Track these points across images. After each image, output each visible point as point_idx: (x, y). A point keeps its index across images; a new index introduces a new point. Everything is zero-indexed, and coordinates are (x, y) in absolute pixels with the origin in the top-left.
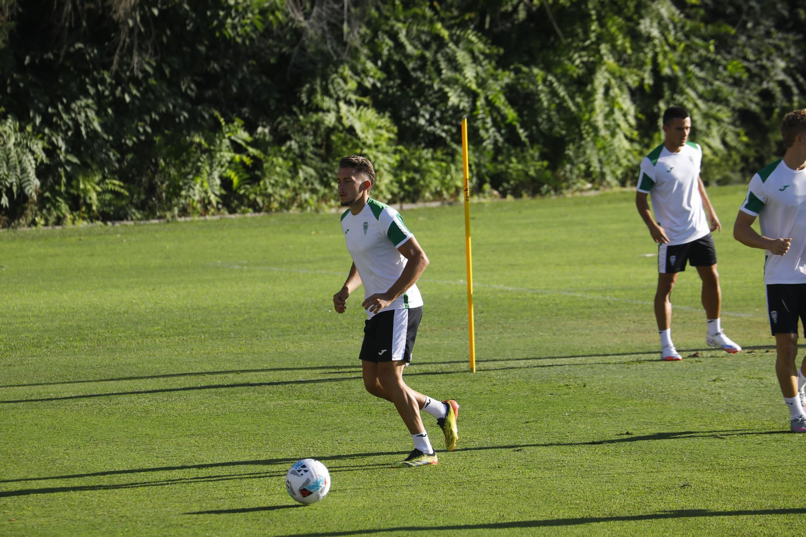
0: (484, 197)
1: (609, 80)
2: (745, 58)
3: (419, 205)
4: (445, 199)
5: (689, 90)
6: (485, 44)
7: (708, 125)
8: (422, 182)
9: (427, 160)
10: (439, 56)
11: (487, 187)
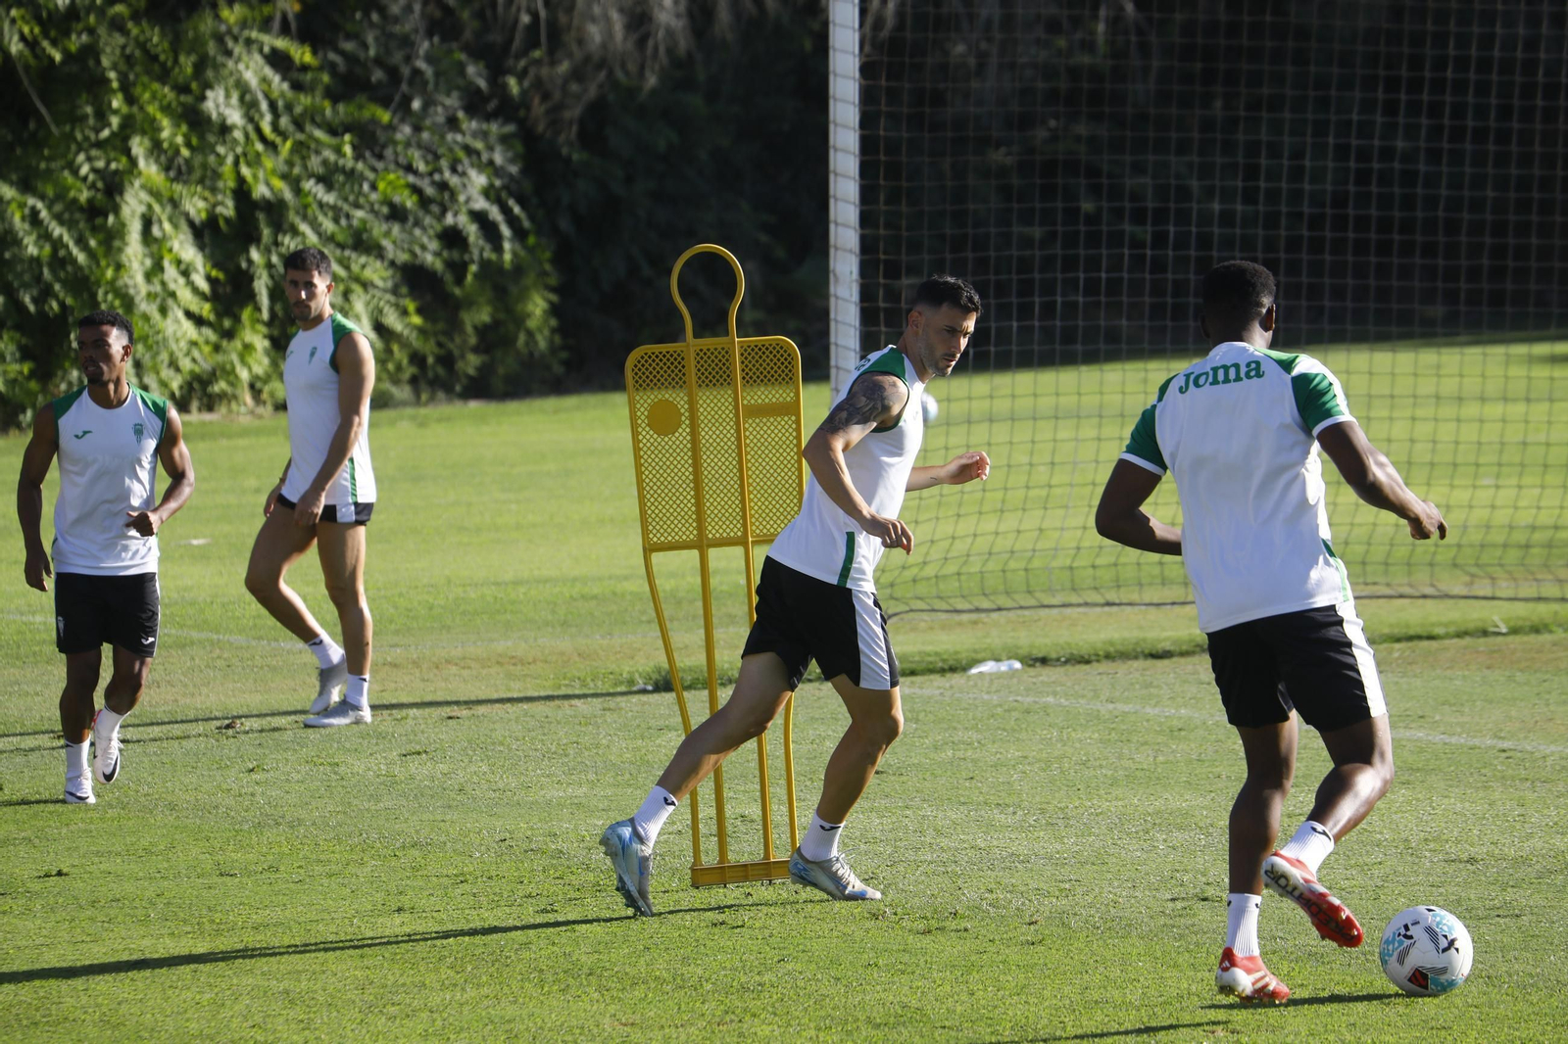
1: (150, 207)
2: (409, 168)
5: (304, 228)
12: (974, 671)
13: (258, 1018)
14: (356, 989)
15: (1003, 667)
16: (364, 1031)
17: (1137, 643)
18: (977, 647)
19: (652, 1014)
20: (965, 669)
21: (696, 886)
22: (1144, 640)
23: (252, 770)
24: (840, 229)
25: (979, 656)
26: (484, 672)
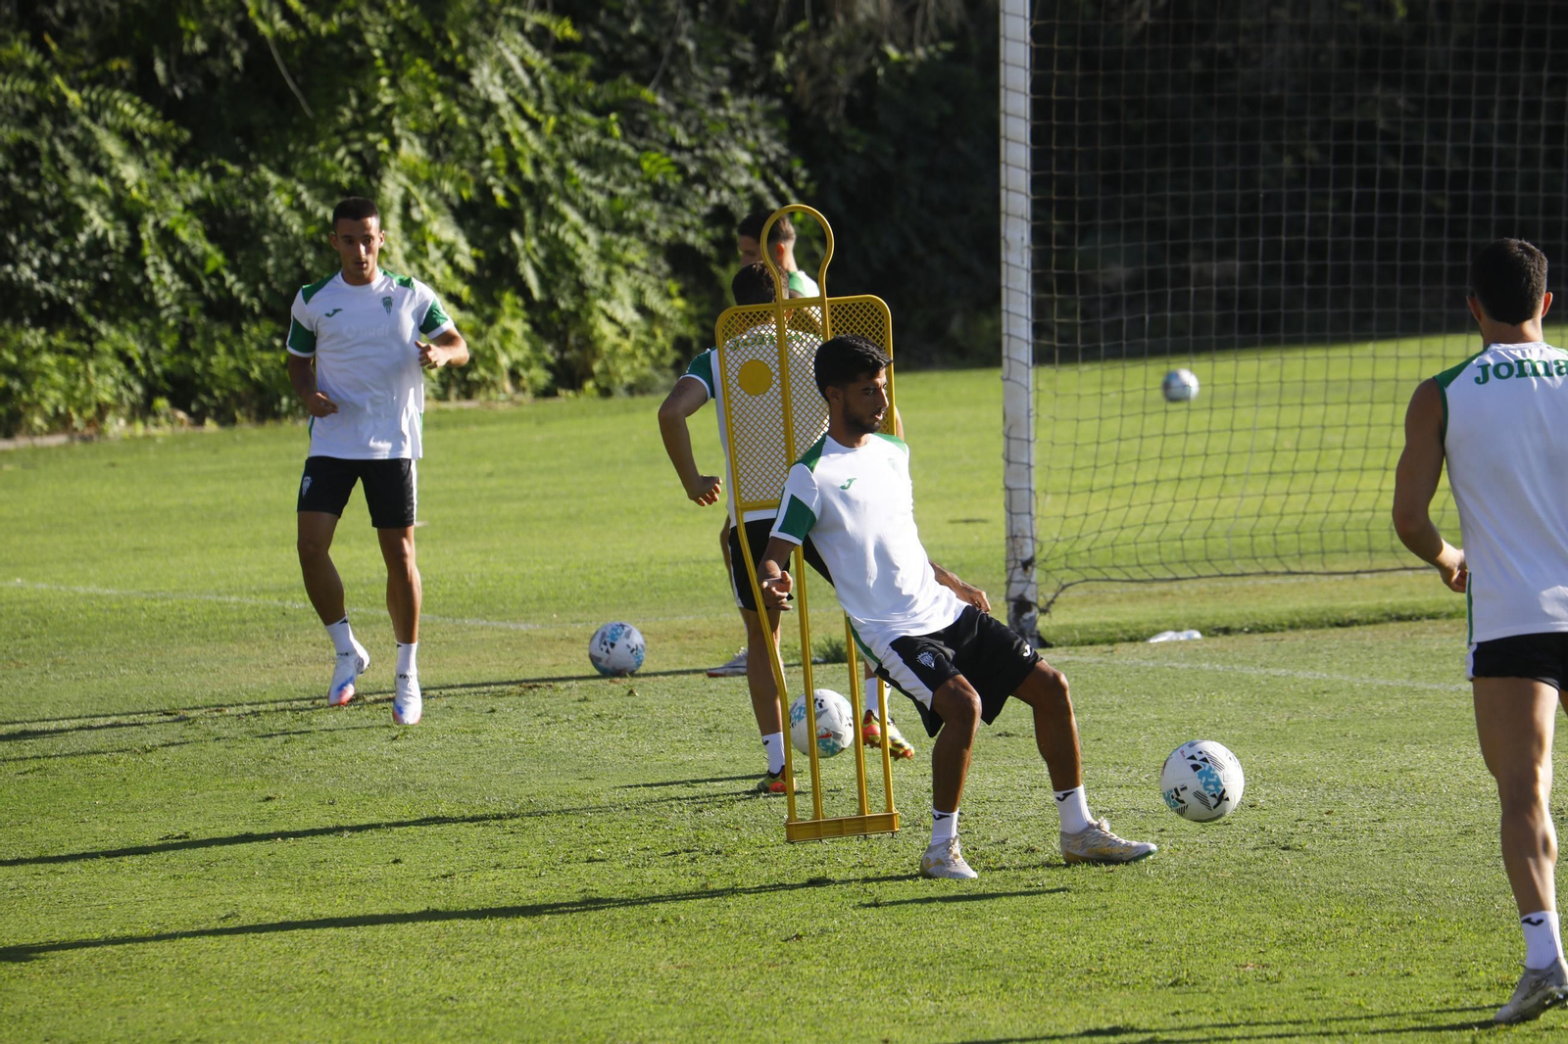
0: (157, 425)
1: (407, 190)
2: (674, 146)
3: (21, 442)
4: (76, 430)
5: (566, 209)
6: (152, 117)
7: (608, 277)
8: (25, 397)
9: (37, 352)
10: (57, 141)
11: (162, 403)
12: (1152, 641)
13: (328, 966)
14: (432, 938)
15: (1183, 636)
16: (426, 975)
17: (1324, 613)
18: (1159, 618)
19: (708, 957)
20: (1144, 639)
21: (790, 840)
22: (1332, 610)
23: (395, 739)
24: (1011, 195)
25: (1161, 627)
26: (659, 646)
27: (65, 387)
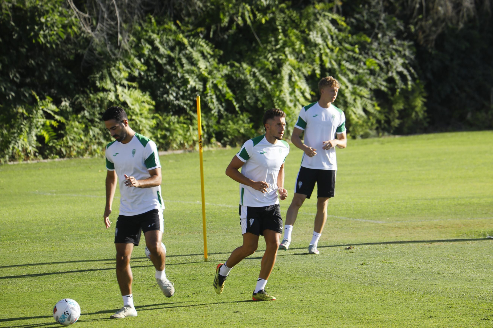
0: (212, 147)
1: (291, 71)
3: (170, 152)
4: (186, 148)
5: (342, 77)
6: (211, 48)
7: (355, 100)
8: (171, 138)
9: (174, 123)
10: (181, 55)
11: (213, 140)
27: (183, 134)
